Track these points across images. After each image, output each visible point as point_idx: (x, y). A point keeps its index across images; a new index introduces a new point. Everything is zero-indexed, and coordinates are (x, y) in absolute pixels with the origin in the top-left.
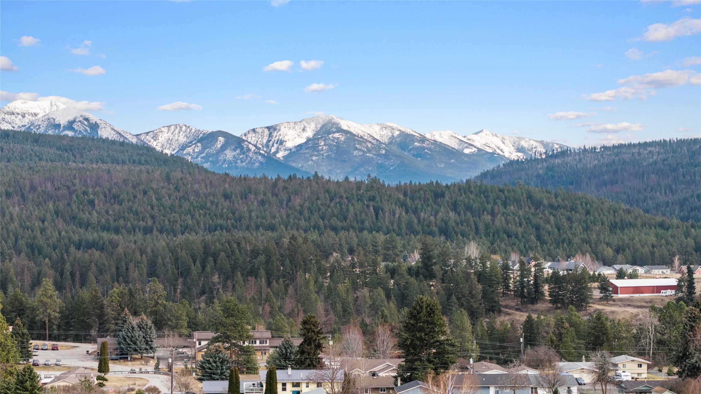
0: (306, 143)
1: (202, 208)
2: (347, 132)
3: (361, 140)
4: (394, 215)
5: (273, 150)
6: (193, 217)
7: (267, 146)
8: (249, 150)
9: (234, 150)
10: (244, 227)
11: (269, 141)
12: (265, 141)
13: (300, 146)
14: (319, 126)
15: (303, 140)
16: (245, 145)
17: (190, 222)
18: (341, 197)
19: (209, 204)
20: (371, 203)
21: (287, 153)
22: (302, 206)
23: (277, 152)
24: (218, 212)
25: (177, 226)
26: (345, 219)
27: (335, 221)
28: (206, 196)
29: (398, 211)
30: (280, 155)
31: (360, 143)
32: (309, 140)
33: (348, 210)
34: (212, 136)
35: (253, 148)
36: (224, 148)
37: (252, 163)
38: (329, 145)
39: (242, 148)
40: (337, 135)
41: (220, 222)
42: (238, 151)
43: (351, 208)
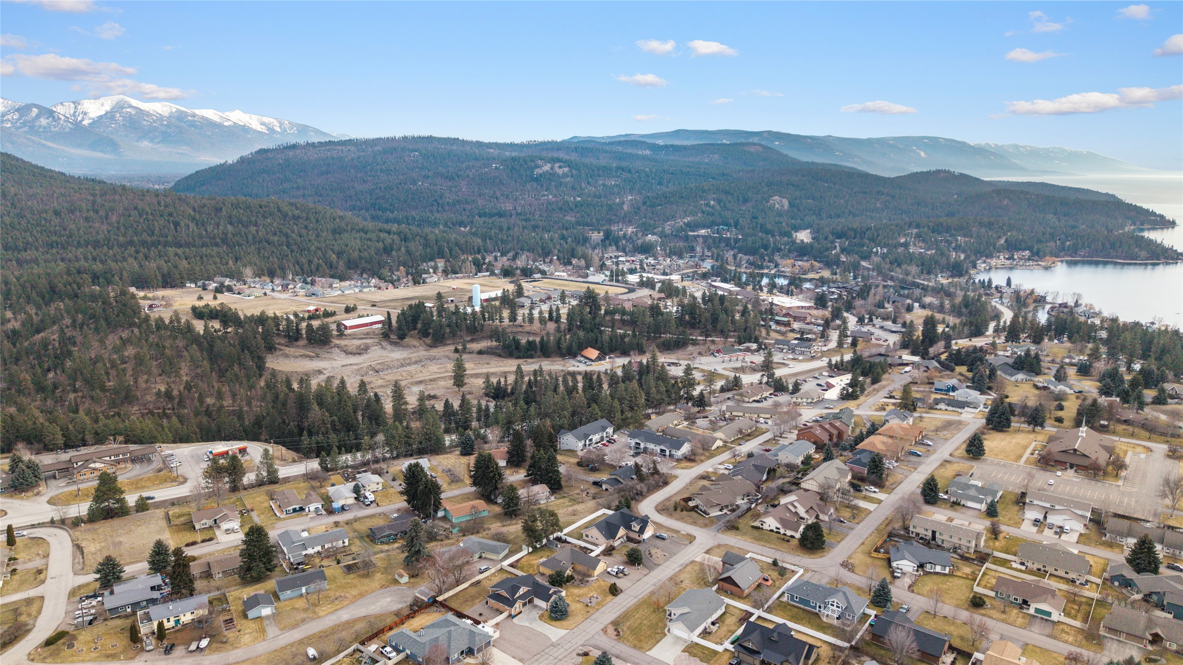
0: (106, 114)
1: (38, 225)
2: (136, 108)
3: (148, 114)
4: (188, 229)
5: (80, 119)
6: (32, 235)
7: (74, 116)
8: (60, 119)
9: (48, 118)
10: (75, 243)
11: (75, 112)
12: (72, 112)
13: (101, 117)
14: (114, 103)
15: (103, 113)
16: (56, 115)
17: (30, 239)
18: (147, 213)
19: (43, 222)
20: (171, 219)
21: (91, 121)
22: (118, 223)
23: (83, 120)
24: (52, 229)
25: (20, 244)
26: (153, 233)
27: (145, 236)
28: (40, 213)
29: (191, 225)
30: (86, 122)
31: (147, 116)
32: (107, 113)
33: (153, 225)
34: (28, 108)
35: (63, 118)
36: (38, 116)
37: (63, 128)
38: (124, 117)
39: (54, 117)
40: (129, 110)
41: (54, 238)
42: (51, 119)
43: (156, 223)
